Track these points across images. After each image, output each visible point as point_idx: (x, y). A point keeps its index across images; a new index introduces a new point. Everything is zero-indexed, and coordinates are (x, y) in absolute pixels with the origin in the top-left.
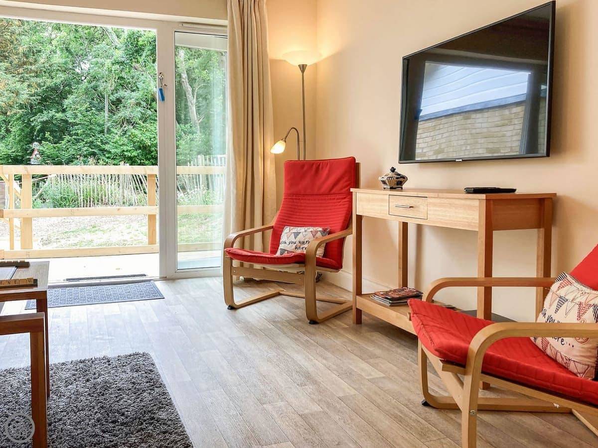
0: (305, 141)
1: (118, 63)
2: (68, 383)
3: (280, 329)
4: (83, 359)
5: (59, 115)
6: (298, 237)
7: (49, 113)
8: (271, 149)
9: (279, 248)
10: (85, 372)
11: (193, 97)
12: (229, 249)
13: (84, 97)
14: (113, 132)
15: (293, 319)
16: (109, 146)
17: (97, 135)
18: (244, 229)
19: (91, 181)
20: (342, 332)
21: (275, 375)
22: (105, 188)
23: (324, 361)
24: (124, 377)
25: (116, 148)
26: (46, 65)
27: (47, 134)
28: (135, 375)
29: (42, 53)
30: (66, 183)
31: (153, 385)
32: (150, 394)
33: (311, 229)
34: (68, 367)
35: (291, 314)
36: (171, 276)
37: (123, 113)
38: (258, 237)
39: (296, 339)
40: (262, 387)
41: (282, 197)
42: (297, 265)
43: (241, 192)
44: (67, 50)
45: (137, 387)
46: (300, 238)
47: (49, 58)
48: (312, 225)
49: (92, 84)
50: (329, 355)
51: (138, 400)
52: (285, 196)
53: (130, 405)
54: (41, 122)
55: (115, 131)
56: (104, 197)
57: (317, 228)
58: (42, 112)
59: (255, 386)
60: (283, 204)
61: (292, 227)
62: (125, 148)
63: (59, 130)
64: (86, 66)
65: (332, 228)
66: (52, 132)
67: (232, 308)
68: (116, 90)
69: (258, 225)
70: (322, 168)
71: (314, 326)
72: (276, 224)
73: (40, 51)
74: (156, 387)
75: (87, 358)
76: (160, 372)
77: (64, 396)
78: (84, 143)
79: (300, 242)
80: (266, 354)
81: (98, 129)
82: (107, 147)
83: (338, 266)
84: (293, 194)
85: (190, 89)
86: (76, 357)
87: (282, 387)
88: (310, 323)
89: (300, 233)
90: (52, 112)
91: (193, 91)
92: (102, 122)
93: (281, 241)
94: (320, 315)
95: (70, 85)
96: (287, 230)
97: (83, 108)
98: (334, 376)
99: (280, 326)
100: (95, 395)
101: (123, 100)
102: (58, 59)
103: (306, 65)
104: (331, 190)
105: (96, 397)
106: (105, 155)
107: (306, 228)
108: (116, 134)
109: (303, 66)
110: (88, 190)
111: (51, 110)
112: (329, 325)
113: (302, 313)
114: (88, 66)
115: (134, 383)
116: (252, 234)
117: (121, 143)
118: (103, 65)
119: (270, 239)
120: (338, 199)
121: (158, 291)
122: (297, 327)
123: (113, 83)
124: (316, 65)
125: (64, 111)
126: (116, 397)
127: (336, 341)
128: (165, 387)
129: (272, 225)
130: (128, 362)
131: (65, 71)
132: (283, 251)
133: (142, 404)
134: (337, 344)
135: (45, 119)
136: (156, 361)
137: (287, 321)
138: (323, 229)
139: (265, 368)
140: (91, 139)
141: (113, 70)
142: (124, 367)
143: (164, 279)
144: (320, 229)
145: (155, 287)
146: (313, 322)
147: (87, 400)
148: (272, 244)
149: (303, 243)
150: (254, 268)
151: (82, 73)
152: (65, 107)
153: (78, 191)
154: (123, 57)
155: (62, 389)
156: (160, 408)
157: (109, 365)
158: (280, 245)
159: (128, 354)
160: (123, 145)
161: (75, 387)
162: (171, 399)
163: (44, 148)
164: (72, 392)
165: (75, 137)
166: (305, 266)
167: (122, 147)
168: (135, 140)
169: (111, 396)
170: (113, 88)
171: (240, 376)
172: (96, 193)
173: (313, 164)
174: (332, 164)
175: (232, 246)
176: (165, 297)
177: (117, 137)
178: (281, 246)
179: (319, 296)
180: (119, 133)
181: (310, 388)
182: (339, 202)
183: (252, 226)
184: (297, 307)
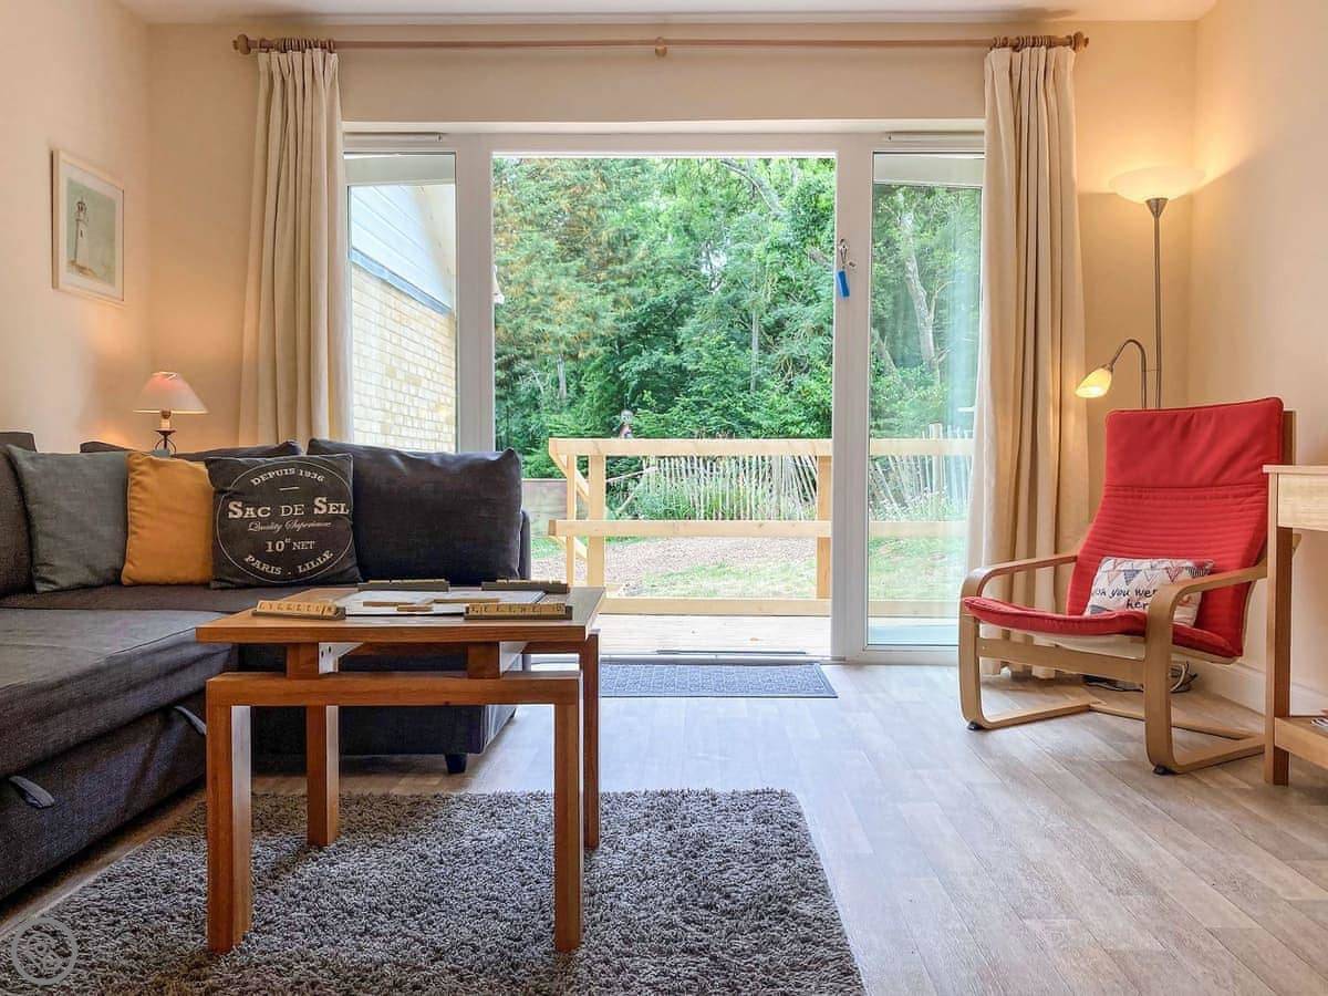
0: (1159, 370)
1: (778, 248)
2: (633, 828)
3: (1081, 777)
4: (667, 789)
5: (671, 358)
6: (1135, 580)
7: (651, 354)
8: (1077, 387)
9: (1089, 604)
10: (667, 813)
11: (929, 310)
12: (970, 598)
13: (714, 321)
14: (766, 387)
15: (1114, 759)
16: (758, 414)
17: (737, 394)
18: (1013, 559)
19: (720, 480)
20: (1234, 796)
21: (1058, 863)
22: (745, 493)
23: (1182, 852)
24: (737, 833)
25: (772, 417)
26: (646, 262)
27: (647, 395)
28: (761, 828)
29: (639, 240)
30: (675, 484)
31: (793, 852)
32: (785, 866)
33: (1167, 563)
34: (639, 800)
35: (1111, 749)
36: (856, 657)
37: (788, 349)
38: (1044, 577)
39: (1116, 800)
40: (1025, 885)
41: (1101, 493)
42: (1127, 638)
43: (1008, 483)
44: (686, 230)
45: (762, 851)
46: (1140, 582)
47: (652, 249)
48: (1169, 556)
49: (730, 295)
50: (1195, 840)
51: (760, 875)
52: (1107, 490)
53: (743, 882)
54: (638, 373)
55: (771, 384)
56: (742, 512)
57: (1179, 561)
58: (640, 354)
59: (1010, 880)
60: (1103, 508)
61: (1119, 560)
62: (789, 417)
63: (667, 388)
64: (720, 261)
65: (1218, 563)
66: (655, 391)
67: (978, 727)
68: (774, 304)
69: (1044, 551)
70: (1198, 425)
71: (1165, 777)
72: (1083, 552)
73: (636, 237)
74: (800, 856)
75: (675, 789)
76: (812, 830)
77: (624, 849)
78: (713, 409)
79: (1137, 592)
80: (1042, 822)
81: (739, 381)
82: (753, 417)
83: (1230, 648)
84: (1126, 487)
85: (922, 294)
86: (654, 786)
87: (1071, 891)
88: (1155, 771)
89: (1138, 571)
90: (658, 354)
91: (929, 297)
92: (746, 369)
93: (1093, 588)
94: (1180, 756)
95: (689, 300)
96: (1108, 565)
97: (713, 343)
98: (1204, 884)
99: (1083, 771)
100: (679, 855)
101: (787, 324)
102: (670, 249)
103: (1166, 199)
104: (1217, 477)
105: (681, 859)
106: (750, 432)
107: (1155, 562)
108: (773, 390)
109: (1157, 205)
110: (714, 498)
111: (657, 350)
112: (1206, 781)
113: (1138, 749)
114: (723, 259)
115: (756, 843)
116: (1030, 570)
117: (781, 409)
118: (750, 254)
119: (1070, 585)
120: (1236, 496)
121: (826, 684)
122: (1124, 779)
123: (769, 289)
124: (1189, 200)
125: (678, 350)
126: (720, 864)
127: (1215, 813)
128: (818, 859)
129: (1074, 554)
130: (751, 805)
131: (680, 273)
132: (1097, 609)
133: (767, 882)
134: (1217, 819)
135: (645, 366)
136: (805, 810)
137: (1102, 764)
138: (1196, 564)
139: (1037, 848)
140: (726, 401)
141: (768, 262)
142: (742, 813)
143: (840, 661)
144: (1189, 564)
145: (821, 675)
146: (1164, 770)
147: (664, 861)
148: (1074, 595)
149: (1146, 594)
150: (1035, 643)
151: (713, 275)
152: (679, 341)
153: (696, 499)
154: (787, 236)
155: (623, 838)
156: (802, 894)
157: (714, 805)
158: (1092, 598)
159: (752, 790)
160: (786, 411)
161: (645, 836)
162: (826, 881)
163: (641, 421)
164: (640, 844)
165: (697, 398)
166: (1145, 642)
167: (782, 416)
168: (810, 400)
169: (708, 862)
170: (769, 300)
171: (978, 857)
172: (728, 504)
173: (1176, 416)
174: (1224, 415)
175: (979, 593)
176: (838, 695)
177: (775, 397)
178: (1094, 600)
179: (1178, 716)
180: (778, 388)
181: (1139, 899)
182: (1239, 504)
183: (1031, 552)
184: (1131, 739)
